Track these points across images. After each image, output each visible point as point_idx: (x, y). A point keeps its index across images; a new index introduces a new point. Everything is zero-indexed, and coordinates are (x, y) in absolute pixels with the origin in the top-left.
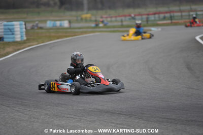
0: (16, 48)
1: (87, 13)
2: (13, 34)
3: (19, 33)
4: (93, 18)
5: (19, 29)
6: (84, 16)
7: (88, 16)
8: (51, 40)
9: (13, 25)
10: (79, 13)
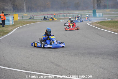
0: (13, 27)
1: (25, 14)
2: (9, 22)
3: (11, 21)
4: (29, 16)
5: (11, 20)
6: (25, 15)
7: (26, 14)
8: (25, 24)
9: (9, 18)
10: (22, 13)
